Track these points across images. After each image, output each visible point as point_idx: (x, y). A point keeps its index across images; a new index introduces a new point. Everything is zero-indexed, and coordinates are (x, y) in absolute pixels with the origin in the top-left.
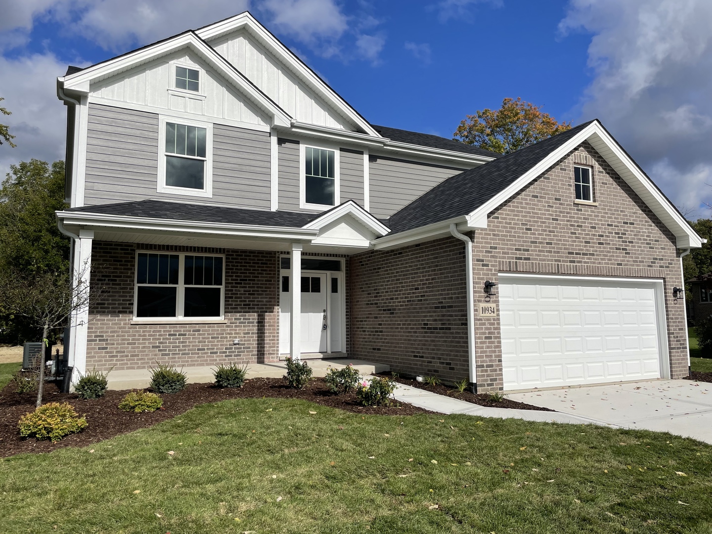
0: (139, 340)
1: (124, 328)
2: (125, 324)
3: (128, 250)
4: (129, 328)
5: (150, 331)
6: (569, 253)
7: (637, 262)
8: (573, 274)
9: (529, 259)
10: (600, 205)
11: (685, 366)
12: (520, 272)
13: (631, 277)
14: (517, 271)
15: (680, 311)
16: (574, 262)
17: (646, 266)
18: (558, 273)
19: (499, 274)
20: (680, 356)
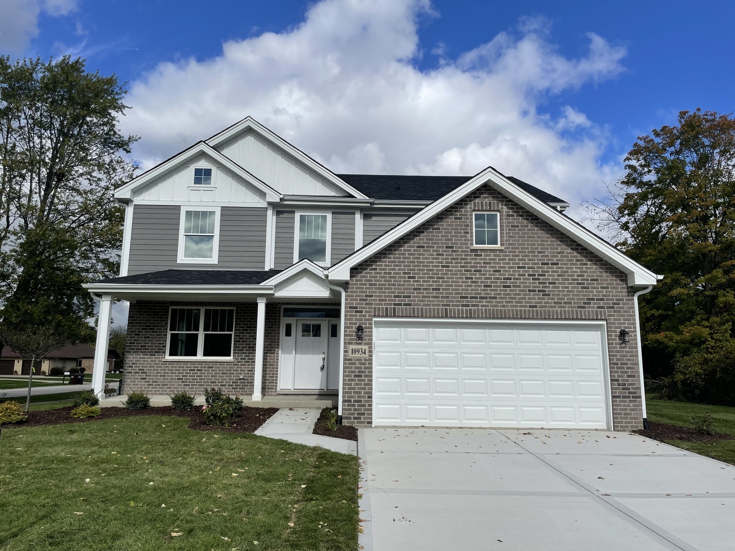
0: (168, 373)
1: (158, 364)
2: (159, 361)
3: (163, 306)
4: (162, 364)
5: (176, 367)
6: (461, 297)
7: (561, 303)
8: (467, 318)
9: (410, 305)
10: (508, 248)
11: (636, 418)
12: (398, 317)
13: (549, 319)
14: (394, 316)
15: (631, 356)
16: (468, 306)
17: (574, 307)
18: (446, 317)
19: (375, 319)
20: (628, 406)
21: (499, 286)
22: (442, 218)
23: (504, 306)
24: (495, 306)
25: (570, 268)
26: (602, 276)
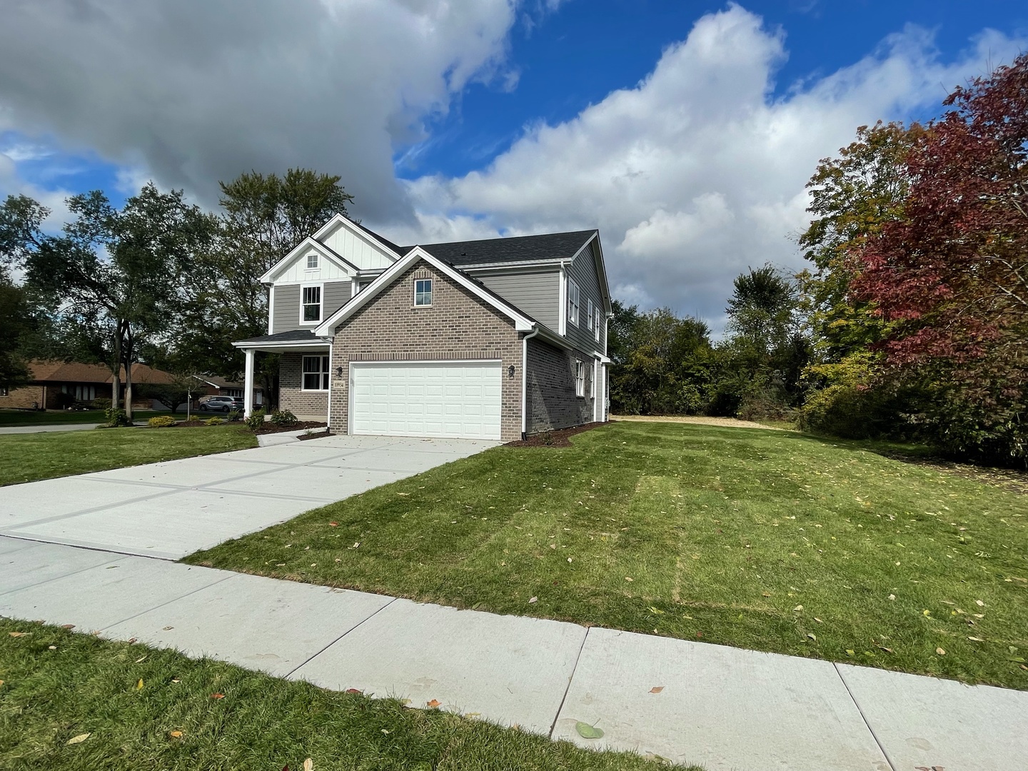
1: (296, 395)
2: (296, 393)
4: (300, 394)
6: (404, 345)
7: (470, 347)
8: (406, 360)
9: (371, 352)
10: (435, 306)
11: (517, 432)
12: (364, 361)
13: (461, 359)
14: (361, 360)
15: (517, 386)
16: (408, 351)
17: (479, 349)
18: (394, 360)
19: (350, 363)
20: (512, 423)
21: (429, 336)
22: (393, 287)
23: (431, 351)
24: (426, 351)
25: (478, 320)
26: (501, 325)
